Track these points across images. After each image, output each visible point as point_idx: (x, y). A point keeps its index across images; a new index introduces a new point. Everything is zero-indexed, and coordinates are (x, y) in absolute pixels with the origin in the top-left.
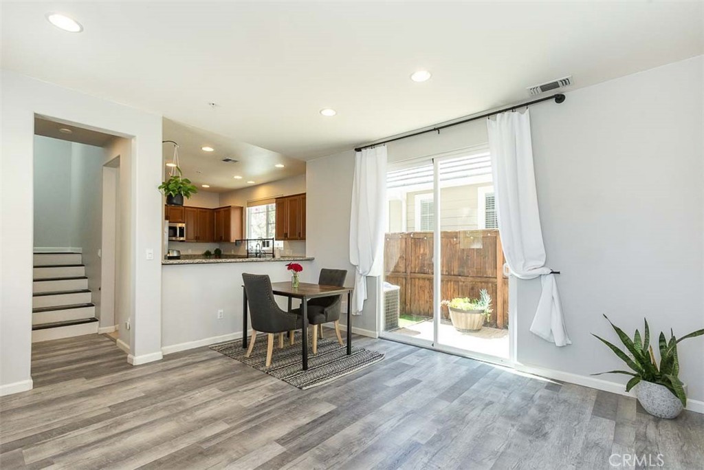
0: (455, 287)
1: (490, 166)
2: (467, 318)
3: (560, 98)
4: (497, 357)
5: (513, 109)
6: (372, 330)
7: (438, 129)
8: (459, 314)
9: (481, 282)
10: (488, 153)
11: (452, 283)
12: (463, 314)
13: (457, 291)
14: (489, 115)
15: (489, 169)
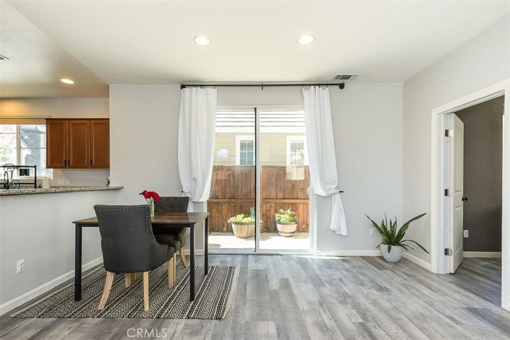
0: (229, 207)
1: (304, 122)
2: (248, 228)
3: (342, 86)
4: (302, 250)
5: (319, 85)
6: (200, 249)
7: (263, 86)
8: (243, 226)
9: (248, 203)
10: (303, 112)
11: (226, 204)
12: (246, 226)
13: (230, 210)
14: (303, 85)
15: (304, 124)
